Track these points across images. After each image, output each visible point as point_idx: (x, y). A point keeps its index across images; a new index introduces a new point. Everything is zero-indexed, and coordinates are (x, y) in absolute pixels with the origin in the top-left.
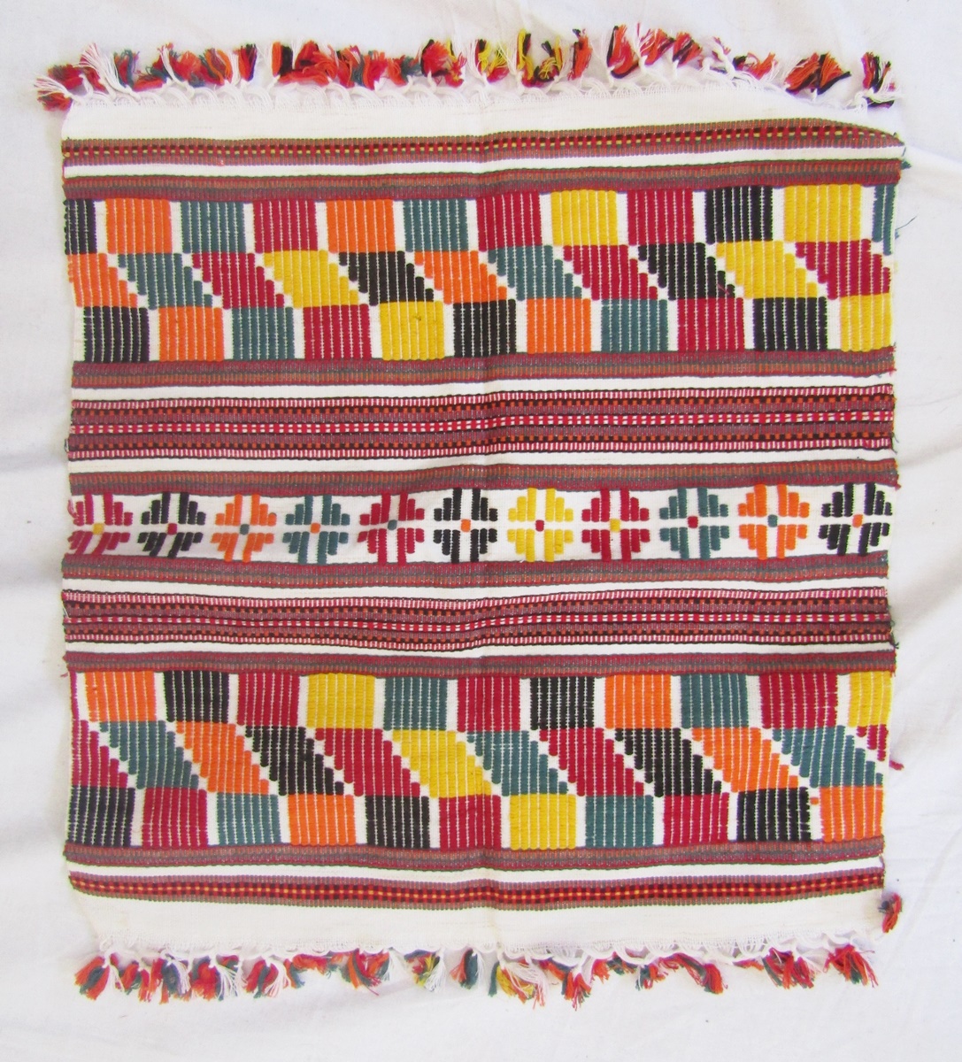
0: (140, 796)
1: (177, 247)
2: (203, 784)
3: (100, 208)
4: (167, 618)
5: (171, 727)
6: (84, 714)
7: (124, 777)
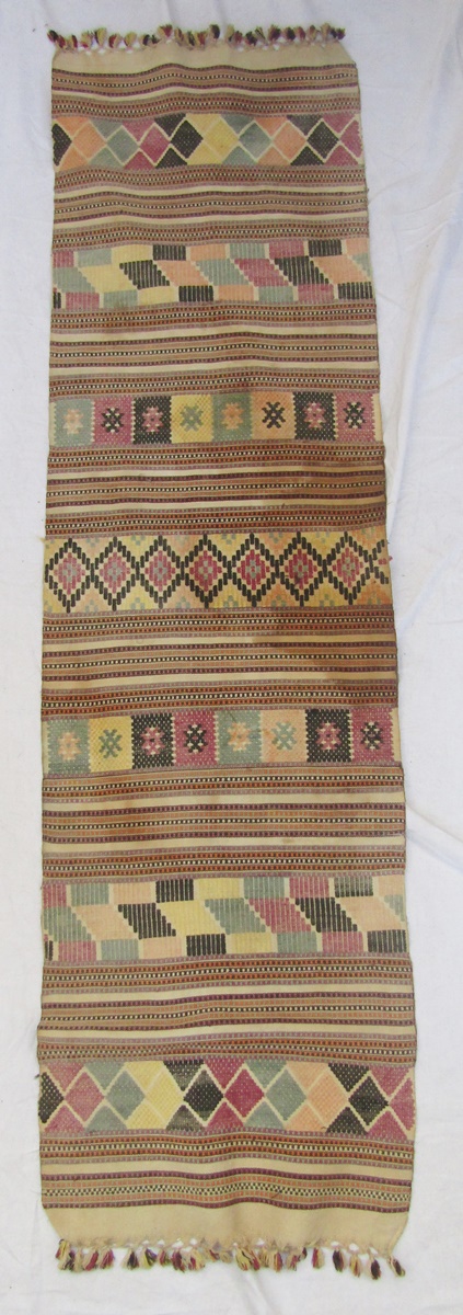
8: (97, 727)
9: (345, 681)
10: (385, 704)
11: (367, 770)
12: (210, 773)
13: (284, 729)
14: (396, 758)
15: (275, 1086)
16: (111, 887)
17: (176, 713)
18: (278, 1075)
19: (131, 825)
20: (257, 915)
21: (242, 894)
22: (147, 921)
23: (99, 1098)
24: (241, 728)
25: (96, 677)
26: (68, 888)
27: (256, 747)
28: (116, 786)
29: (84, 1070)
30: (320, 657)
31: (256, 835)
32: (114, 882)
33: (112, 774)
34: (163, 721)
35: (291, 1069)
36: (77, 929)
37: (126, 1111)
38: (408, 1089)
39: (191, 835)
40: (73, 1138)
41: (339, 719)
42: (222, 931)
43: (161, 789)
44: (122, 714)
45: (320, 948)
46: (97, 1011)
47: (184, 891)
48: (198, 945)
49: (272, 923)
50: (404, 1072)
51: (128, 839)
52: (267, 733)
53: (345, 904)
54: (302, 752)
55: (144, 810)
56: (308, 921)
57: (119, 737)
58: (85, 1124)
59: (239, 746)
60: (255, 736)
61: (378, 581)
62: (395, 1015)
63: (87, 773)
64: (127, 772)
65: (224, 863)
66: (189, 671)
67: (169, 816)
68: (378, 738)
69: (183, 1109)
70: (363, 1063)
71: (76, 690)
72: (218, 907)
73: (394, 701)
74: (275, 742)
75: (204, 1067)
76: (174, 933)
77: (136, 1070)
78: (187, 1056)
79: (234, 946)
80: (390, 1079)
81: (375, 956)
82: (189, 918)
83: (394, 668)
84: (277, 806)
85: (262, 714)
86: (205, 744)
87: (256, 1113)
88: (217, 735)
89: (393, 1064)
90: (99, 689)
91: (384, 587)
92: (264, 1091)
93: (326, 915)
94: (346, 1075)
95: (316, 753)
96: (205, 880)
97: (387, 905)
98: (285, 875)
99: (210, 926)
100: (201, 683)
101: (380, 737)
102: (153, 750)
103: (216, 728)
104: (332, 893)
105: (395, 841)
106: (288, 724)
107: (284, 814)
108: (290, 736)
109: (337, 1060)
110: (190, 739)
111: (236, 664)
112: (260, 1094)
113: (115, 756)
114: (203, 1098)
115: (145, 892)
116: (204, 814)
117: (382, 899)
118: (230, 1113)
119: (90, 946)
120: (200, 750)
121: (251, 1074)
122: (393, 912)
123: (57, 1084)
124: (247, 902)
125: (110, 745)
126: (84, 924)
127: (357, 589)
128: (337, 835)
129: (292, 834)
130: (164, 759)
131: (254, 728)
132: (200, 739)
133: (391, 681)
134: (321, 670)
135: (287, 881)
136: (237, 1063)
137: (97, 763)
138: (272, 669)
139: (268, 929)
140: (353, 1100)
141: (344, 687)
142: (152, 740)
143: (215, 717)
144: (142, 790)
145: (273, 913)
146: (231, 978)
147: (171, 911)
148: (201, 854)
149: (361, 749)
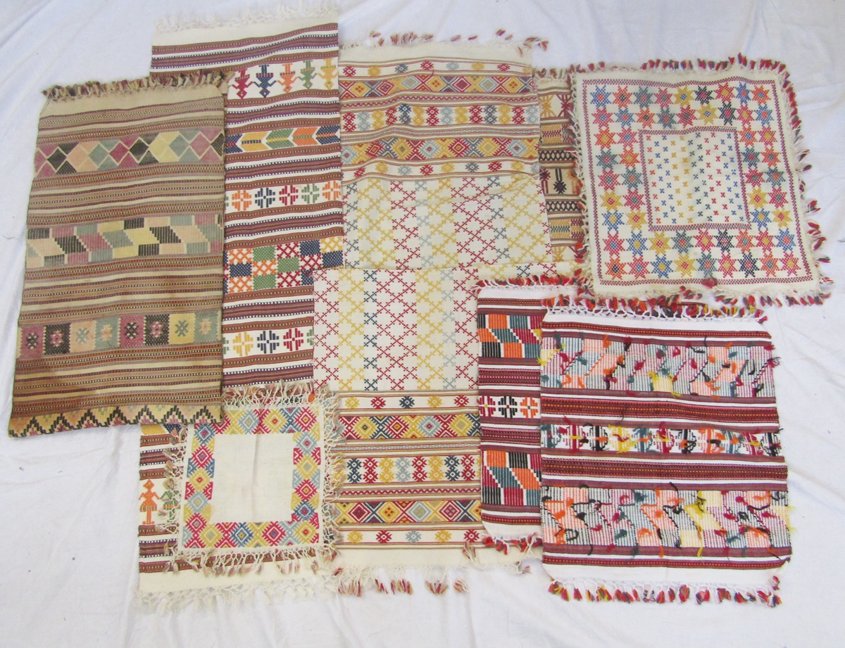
0: (502, 490)
1: (509, 327)
2: (522, 487)
3: (487, 316)
4: (509, 436)
5: (511, 470)
6: (485, 464)
7: (497, 484)
8: (189, 338)
9: (46, 371)
10: (24, 360)
11: (38, 321)
12: (125, 312)
13: (82, 340)
14: (21, 329)
15: (103, 158)
16: (185, 252)
17: (142, 346)
18: (102, 163)
19: (172, 284)
20: (106, 240)
21: (114, 250)
22: (165, 235)
23: (192, 144)
24: (105, 338)
25: (191, 367)
26: (209, 251)
27: (99, 327)
28: (180, 306)
29: (200, 158)
30: (57, 385)
31: (105, 282)
32: (184, 255)
33: (181, 312)
34: (150, 341)
35: (96, 167)
36: (204, 231)
37: (179, 139)
38: (37, 168)
39: (138, 278)
40: (206, 127)
41: (50, 349)
42: (125, 231)
43: (154, 303)
44: (175, 345)
45: (75, 228)
46: (195, 191)
47: (143, 250)
48: (138, 223)
49: (99, 237)
50: (40, 175)
51: (173, 277)
52: (92, 337)
53: (61, 251)
54: (72, 328)
55: (164, 292)
56: (80, 241)
57: (176, 332)
58: (200, 133)
59: (107, 327)
60: (99, 334)
61: (15, 432)
62: (39, 199)
63: (196, 312)
64: (173, 313)
65: (122, 265)
66: (134, 370)
67: (149, 288)
68: (29, 340)
69: (149, 143)
70: (59, 176)
71: (202, 360)
72: (126, 242)
73: (18, 362)
74: (88, 332)
75: (138, 162)
76: (151, 229)
77: (173, 158)
78: (147, 166)
79: (121, 224)
80: (46, 171)
81: (46, 226)
82: (142, 236)
83: (16, 381)
84: (92, 298)
85: (94, 348)
86: (126, 328)
87: (113, 146)
88: (119, 333)
89: (45, 178)
90: (188, 360)
91: (13, 428)
92: (109, 155)
93: (70, 245)
94: (68, 169)
95: (65, 329)
96: (132, 255)
97: (37, 252)
98: (91, 263)
99: (130, 233)
100: (127, 363)
101: (28, 341)
102: (157, 325)
103: (119, 337)
104: (66, 256)
105: (29, 286)
106: (79, 343)
107: (87, 295)
108: (79, 336)
109: (73, 175)
110: (135, 331)
111: (106, 376)
112: (111, 154)
113: (180, 322)
114: (139, 149)
115: (165, 249)
116: (130, 289)
117: (40, 255)
118: (126, 144)
119: (198, 223)
120: (129, 324)
121: (114, 161)
122: (34, 248)
123: (215, 151)
124: (111, 246)
125: (182, 327)
126: (201, 233)
127: (29, 427)
128: (60, 286)
129: (85, 284)
130: (151, 319)
131: (98, 339)
132: (128, 330)
133: (19, 374)
134: (58, 377)
135: (90, 260)
136: (121, 166)
137: (191, 318)
138: (86, 375)
139: (101, 234)
140: (64, 157)
141: (47, 368)
142: (157, 330)
143: (119, 344)
144: (165, 303)
145: (98, 242)
146: (123, 209)
147: (151, 240)
148: (133, 269)
149: (39, 334)
